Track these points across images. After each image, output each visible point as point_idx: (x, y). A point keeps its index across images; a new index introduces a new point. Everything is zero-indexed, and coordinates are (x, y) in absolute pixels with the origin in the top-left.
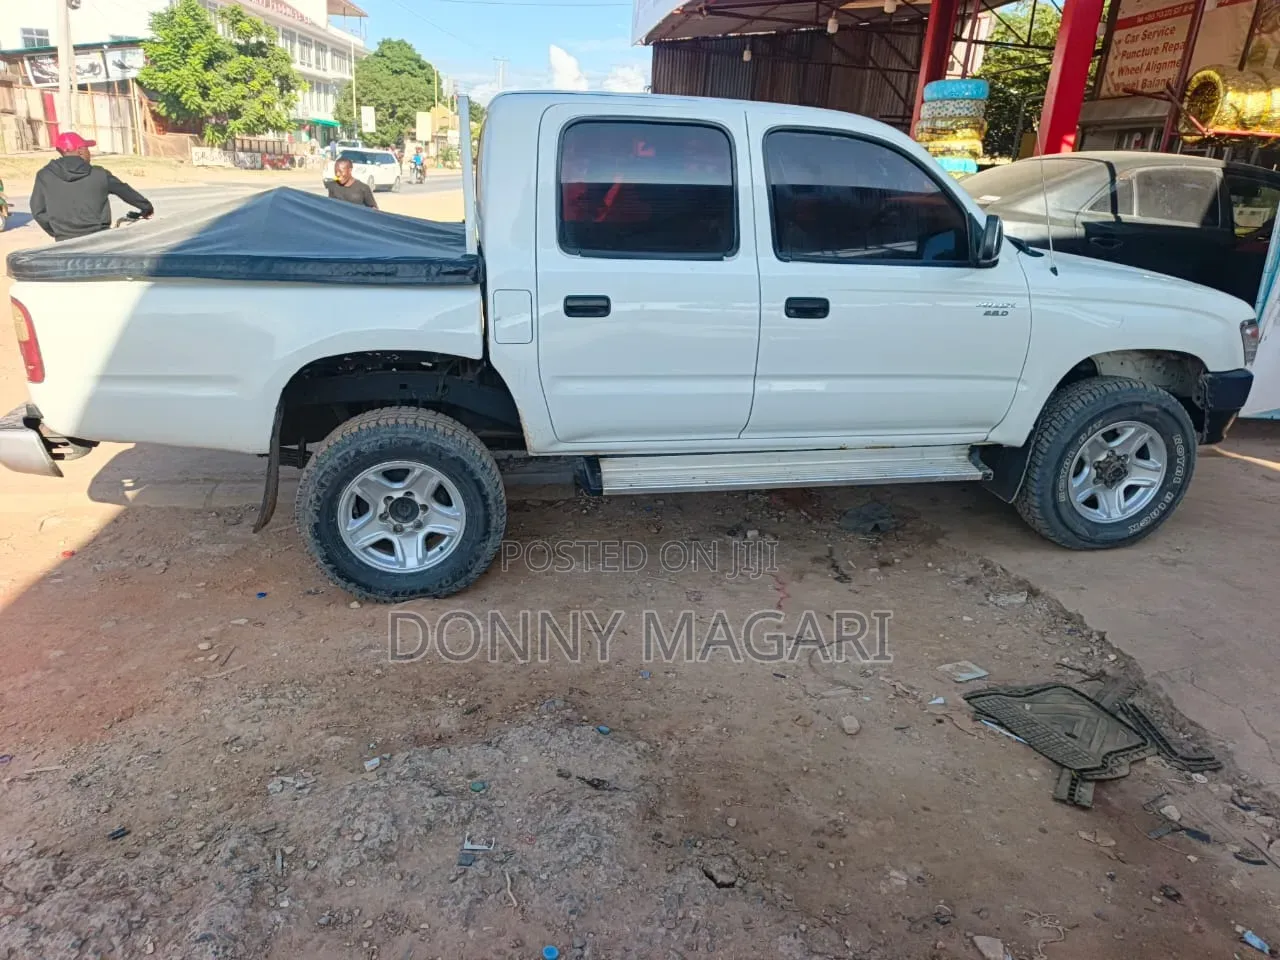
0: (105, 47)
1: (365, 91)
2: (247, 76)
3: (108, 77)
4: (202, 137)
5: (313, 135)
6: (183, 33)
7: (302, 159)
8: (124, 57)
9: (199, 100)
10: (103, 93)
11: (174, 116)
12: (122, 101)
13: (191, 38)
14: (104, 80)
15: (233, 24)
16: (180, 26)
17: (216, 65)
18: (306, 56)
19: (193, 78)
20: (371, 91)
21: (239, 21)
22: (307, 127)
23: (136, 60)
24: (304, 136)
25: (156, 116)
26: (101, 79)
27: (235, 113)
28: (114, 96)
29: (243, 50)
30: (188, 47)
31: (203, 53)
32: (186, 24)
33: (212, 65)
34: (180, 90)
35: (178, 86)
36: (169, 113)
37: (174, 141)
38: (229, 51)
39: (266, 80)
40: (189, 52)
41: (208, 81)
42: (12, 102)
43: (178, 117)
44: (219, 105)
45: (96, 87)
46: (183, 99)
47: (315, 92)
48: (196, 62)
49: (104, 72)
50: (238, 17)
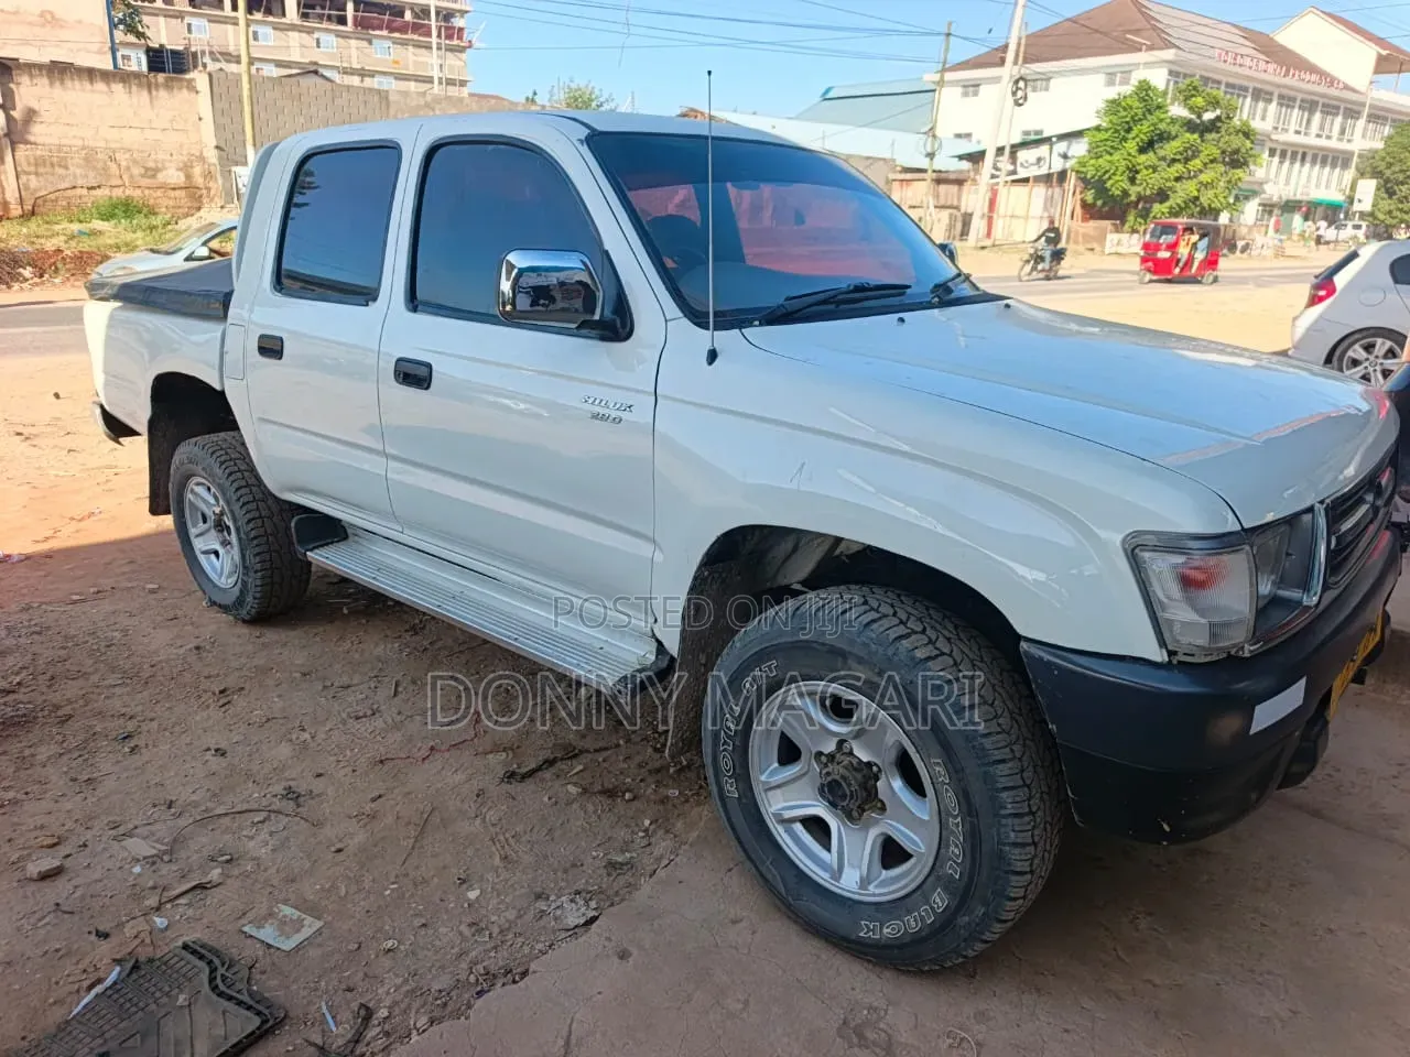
0: (1054, 139)
1: (1392, 160)
2: (1188, 155)
3: (1050, 168)
4: (1123, 223)
5: (1311, 217)
6: (1126, 116)
7: (1248, 244)
8: (1068, 148)
9: (1126, 185)
10: (1041, 184)
11: (1099, 203)
12: (1057, 190)
13: (1134, 121)
14: (1046, 172)
15: (1185, 100)
16: (1125, 109)
17: (1156, 146)
18: (1327, 126)
19: (1124, 163)
20: (1400, 161)
21: (1193, 96)
22: (1304, 209)
23: (1079, 149)
24: (1297, 219)
25: (1084, 205)
26: (1044, 171)
27: (1162, 196)
28: (1051, 186)
29: (1190, 126)
30: (1129, 130)
31: (1142, 136)
32: (1131, 108)
33: (1153, 147)
34: (1107, 176)
35: (1107, 172)
36: (1095, 199)
37: (1095, 228)
38: (1174, 130)
39: (1211, 158)
40: (1130, 136)
41: (1139, 164)
42: (959, 199)
43: (1104, 204)
44: (1145, 189)
45: (1038, 179)
46: (1108, 185)
47: (1317, 167)
48: (1131, 146)
49: (1047, 165)
50: (1193, 92)
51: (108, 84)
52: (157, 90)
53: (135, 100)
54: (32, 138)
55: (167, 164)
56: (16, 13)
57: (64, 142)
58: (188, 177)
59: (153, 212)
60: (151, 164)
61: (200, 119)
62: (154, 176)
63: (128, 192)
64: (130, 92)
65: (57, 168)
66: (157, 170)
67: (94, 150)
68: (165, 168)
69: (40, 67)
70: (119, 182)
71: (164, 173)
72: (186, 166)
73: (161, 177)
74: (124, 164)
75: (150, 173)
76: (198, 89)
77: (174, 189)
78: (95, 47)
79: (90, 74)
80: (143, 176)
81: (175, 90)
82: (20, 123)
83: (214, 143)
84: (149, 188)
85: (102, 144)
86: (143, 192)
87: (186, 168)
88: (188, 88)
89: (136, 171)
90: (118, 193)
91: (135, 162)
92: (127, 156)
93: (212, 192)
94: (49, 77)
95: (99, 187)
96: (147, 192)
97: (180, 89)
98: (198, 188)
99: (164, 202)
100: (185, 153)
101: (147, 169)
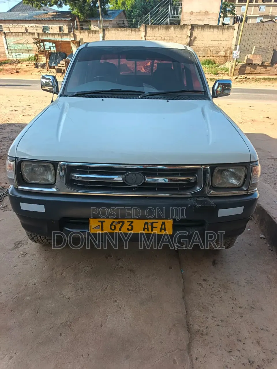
51: (213, 29)
52: (225, 29)
53: (219, 33)
54: (194, 44)
55: (222, 50)
56: (200, 13)
57: (200, 45)
58: (226, 54)
59: (215, 63)
60: (218, 50)
61: (233, 37)
62: (218, 54)
63: (211, 58)
64: (218, 31)
65: (197, 52)
66: (219, 52)
67: (206, 47)
68: (221, 51)
69: (200, 26)
70: (209, 55)
71: (221, 52)
72: (226, 50)
73: (219, 54)
74: (212, 50)
75: (217, 53)
76: (235, 29)
77: (221, 57)
78: (214, 19)
79: (210, 27)
80: (215, 53)
81: (229, 30)
82: (192, 41)
83: (235, 44)
84: (216, 57)
85: (208, 45)
86: (214, 58)
87: (226, 52)
88: (232, 29)
89: (214, 52)
90: (209, 58)
91: (214, 50)
92: (213, 48)
93: (230, 58)
94: (201, 28)
95: (205, 57)
96: (215, 58)
97: (230, 29)
98: (227, 57)
99: (218, 61)
100: (227, 47)
101: (216, 52)
